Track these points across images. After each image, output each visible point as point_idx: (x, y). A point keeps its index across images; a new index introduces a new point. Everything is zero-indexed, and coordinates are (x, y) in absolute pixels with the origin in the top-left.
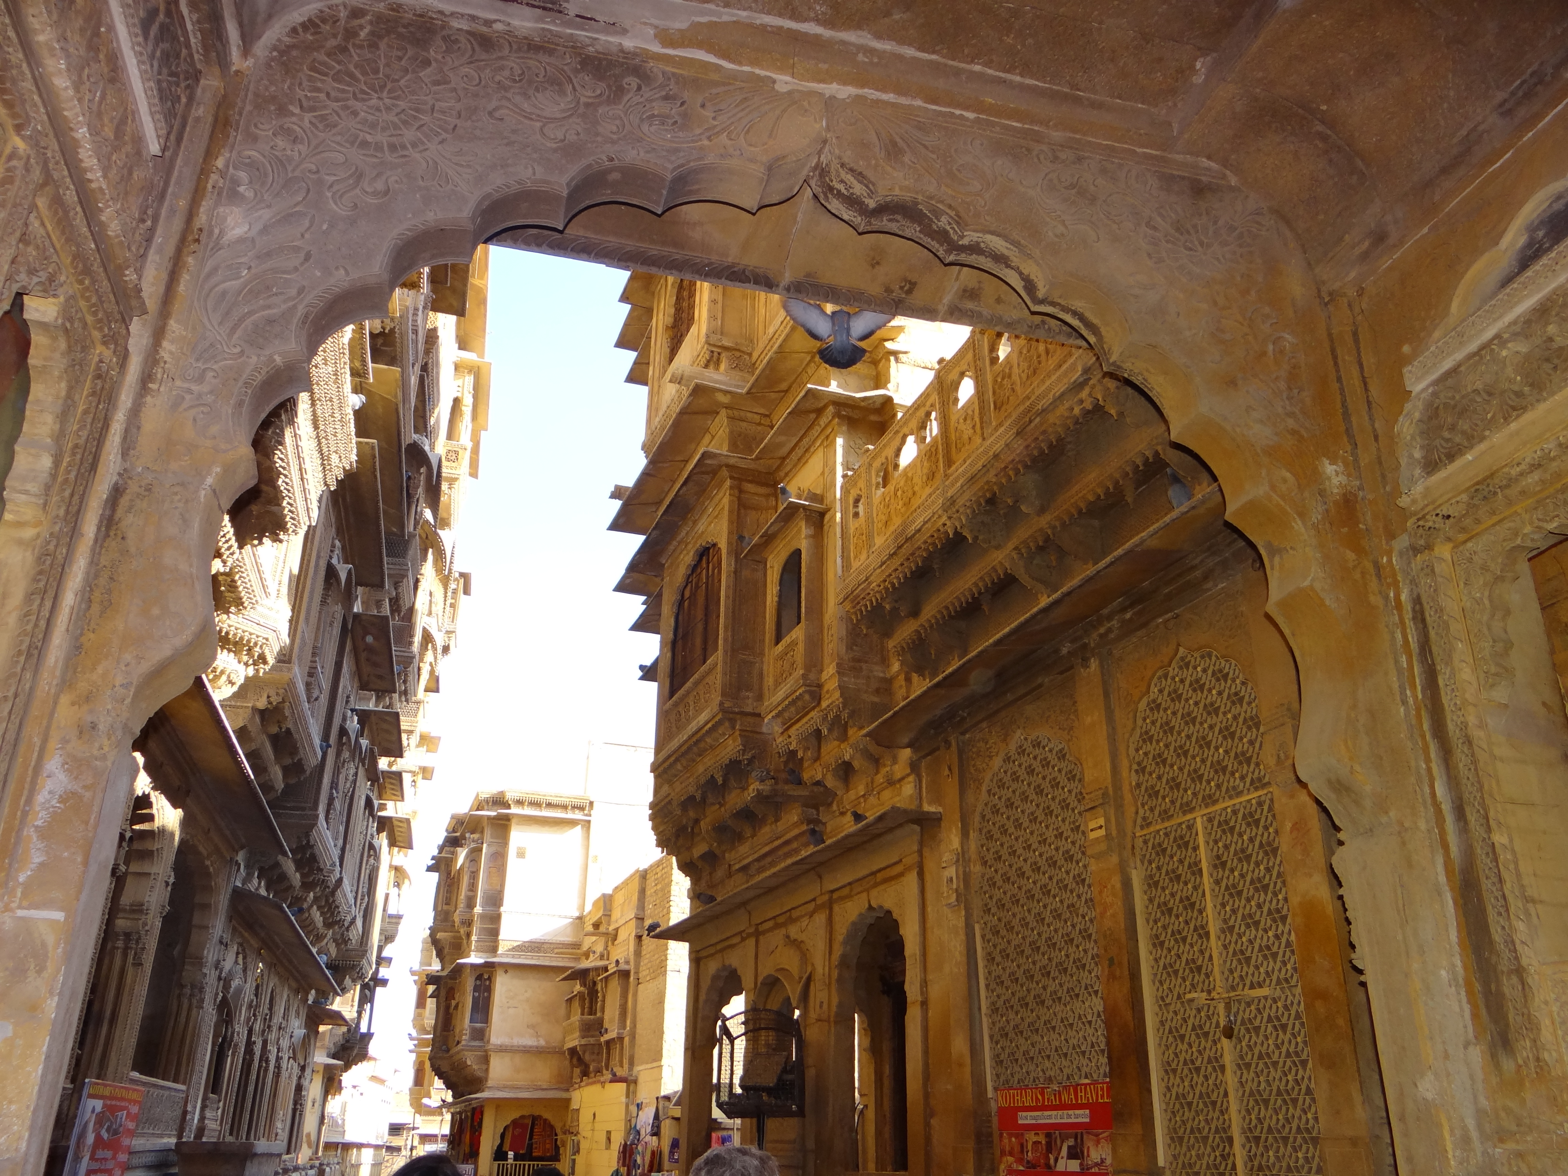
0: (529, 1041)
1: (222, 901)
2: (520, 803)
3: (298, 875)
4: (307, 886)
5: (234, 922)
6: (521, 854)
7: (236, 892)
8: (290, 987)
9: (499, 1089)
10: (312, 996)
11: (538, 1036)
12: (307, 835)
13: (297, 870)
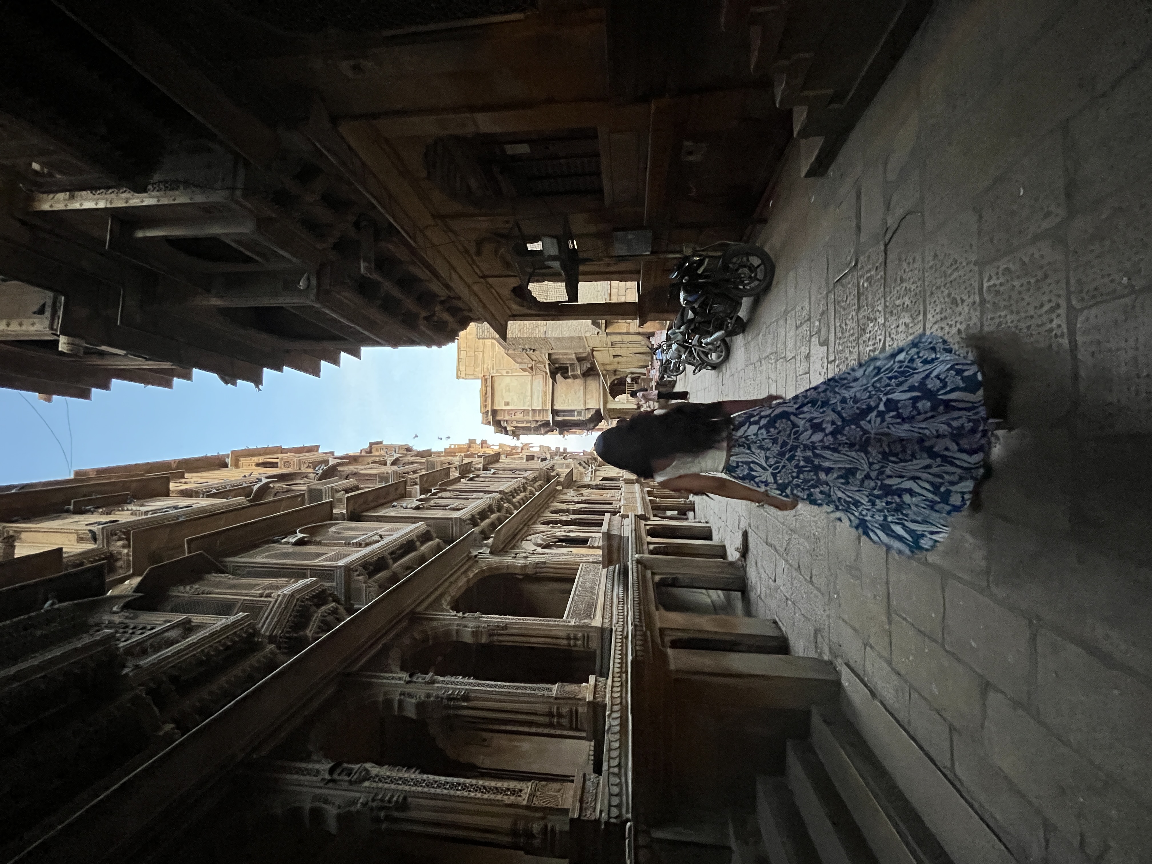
0: (582, 392)
1: (495, 560)
2: (486, 406)
3: (492, 516)
4: (500, 509)
5: (508, 550)
6: (507, 404)
7: (491, 553)
8: (552, 502)
9: (599, 404)
10: (559, 488)
11: (579, 390)
12: (465, 521)
13: (488, 517)
